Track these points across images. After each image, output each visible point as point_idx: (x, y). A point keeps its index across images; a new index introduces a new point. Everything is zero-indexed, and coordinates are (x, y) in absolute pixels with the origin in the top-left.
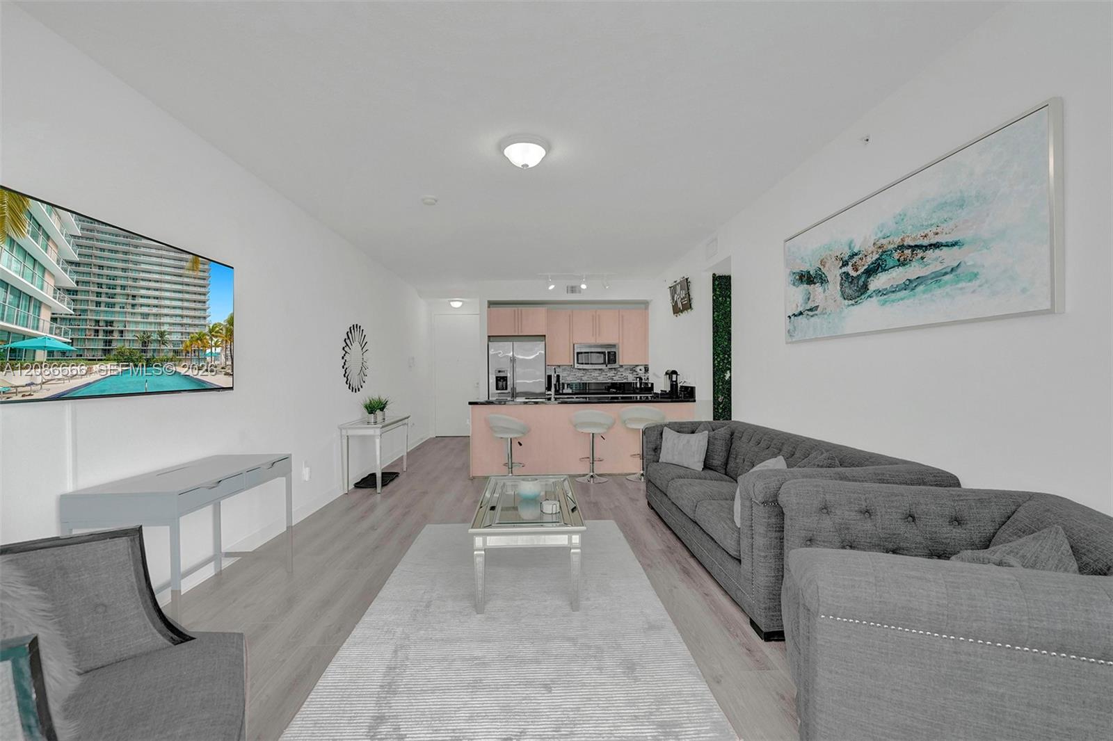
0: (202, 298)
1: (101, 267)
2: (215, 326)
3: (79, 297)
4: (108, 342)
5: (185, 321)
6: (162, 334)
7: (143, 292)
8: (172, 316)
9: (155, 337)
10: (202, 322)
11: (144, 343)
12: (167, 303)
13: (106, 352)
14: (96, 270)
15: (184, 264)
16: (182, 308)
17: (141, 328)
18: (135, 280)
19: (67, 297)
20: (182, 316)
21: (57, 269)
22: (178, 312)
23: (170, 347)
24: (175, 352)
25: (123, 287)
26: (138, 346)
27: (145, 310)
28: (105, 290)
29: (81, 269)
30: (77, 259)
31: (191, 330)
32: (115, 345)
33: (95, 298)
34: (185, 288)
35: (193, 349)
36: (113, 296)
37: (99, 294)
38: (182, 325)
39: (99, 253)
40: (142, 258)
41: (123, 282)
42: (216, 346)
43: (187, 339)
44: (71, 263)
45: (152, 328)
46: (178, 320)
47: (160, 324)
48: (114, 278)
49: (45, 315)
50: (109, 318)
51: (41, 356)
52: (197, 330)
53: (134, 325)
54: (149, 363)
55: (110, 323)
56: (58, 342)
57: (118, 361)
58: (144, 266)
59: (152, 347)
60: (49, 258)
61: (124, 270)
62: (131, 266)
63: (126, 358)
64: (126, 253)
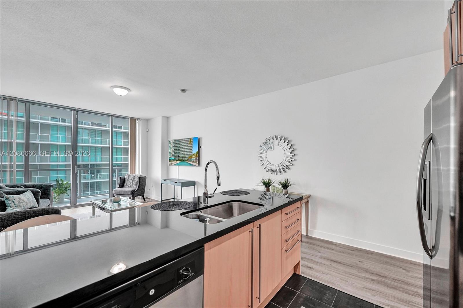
0: (191, 149)
1: (177, 146)
2: (194, 154)
3: (175, 152)
4: (178, 158)
5: (189, 153)
6: (185, 156)
7: (182, 149)
8: (186, 153)
9: (184, 157)
10: (191, 153)
11: (183, 158)
12: (186, 151)
13: (178, 159)
14: (176, 147)
15: (188, 142)
16: (188, 151)
17: (182, 155)
18: (181, 148)
19: (174, 152)
20: (188, 153)
21: (172, 148)
22: (187, 152)
23: (186, 158)
24: (187, 159)
25: (180, 149)
26: (182, 158)
27: (183, 152)
28: (177, 150)
29: (175, 147)
30: (174, 146)
31: (189, 155)
32: (179, 158)
33: (176, 152)
34: (189, 147)
35: (190, 159)
36: (178, 151)
37: (177, 151)
38: (188, 154)
39: (176, 144)
40: (182, 143)
41: (179, 148)
42: (194, 158)
43: (189, 157)
44: (174, 147)
45: (184, 155)
46: (187, 154)
47: (185, 155)
48: (178, 148)
49: (172, 155)
50: (178, 154)
51: (172, 160)
52: (190, 155)
53: (181, 155)
54: (183, 161)
55: (178, 155)
56: (173, 158)
57: (180, 161)
58: (182, 145)
59: (184, 158)
60: (171, 147)
61: (179, 146)
62: (180, 145)
63: (181, 160)
64: (180, 143)
